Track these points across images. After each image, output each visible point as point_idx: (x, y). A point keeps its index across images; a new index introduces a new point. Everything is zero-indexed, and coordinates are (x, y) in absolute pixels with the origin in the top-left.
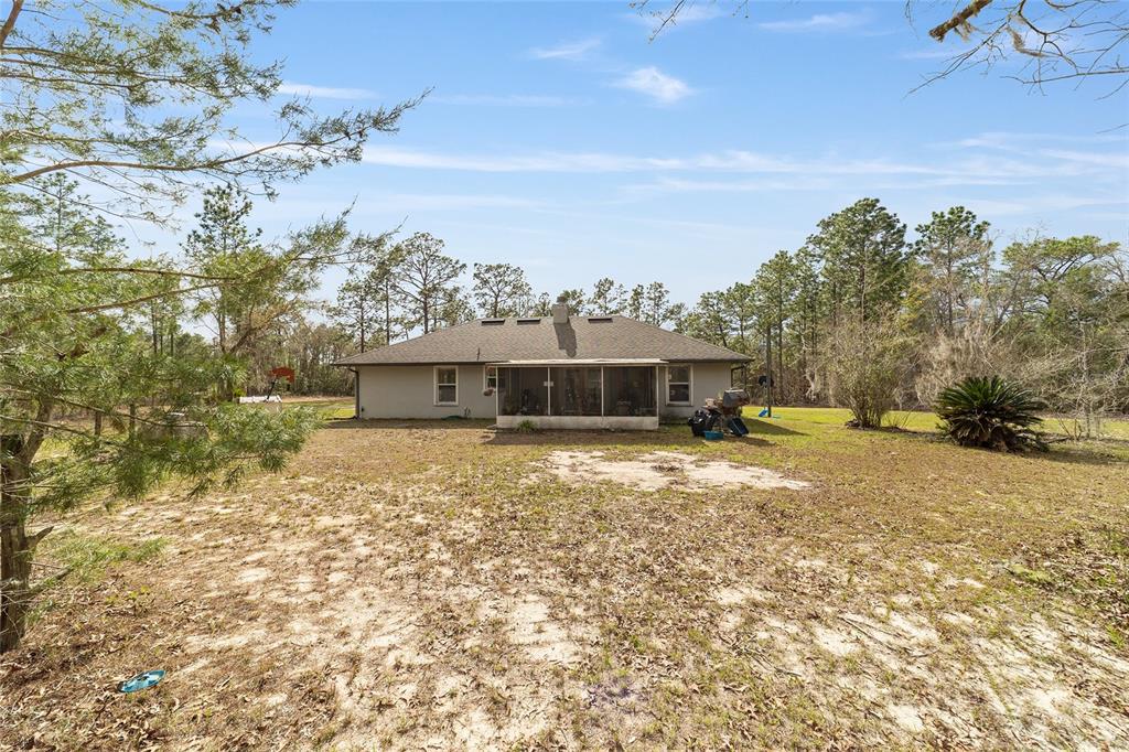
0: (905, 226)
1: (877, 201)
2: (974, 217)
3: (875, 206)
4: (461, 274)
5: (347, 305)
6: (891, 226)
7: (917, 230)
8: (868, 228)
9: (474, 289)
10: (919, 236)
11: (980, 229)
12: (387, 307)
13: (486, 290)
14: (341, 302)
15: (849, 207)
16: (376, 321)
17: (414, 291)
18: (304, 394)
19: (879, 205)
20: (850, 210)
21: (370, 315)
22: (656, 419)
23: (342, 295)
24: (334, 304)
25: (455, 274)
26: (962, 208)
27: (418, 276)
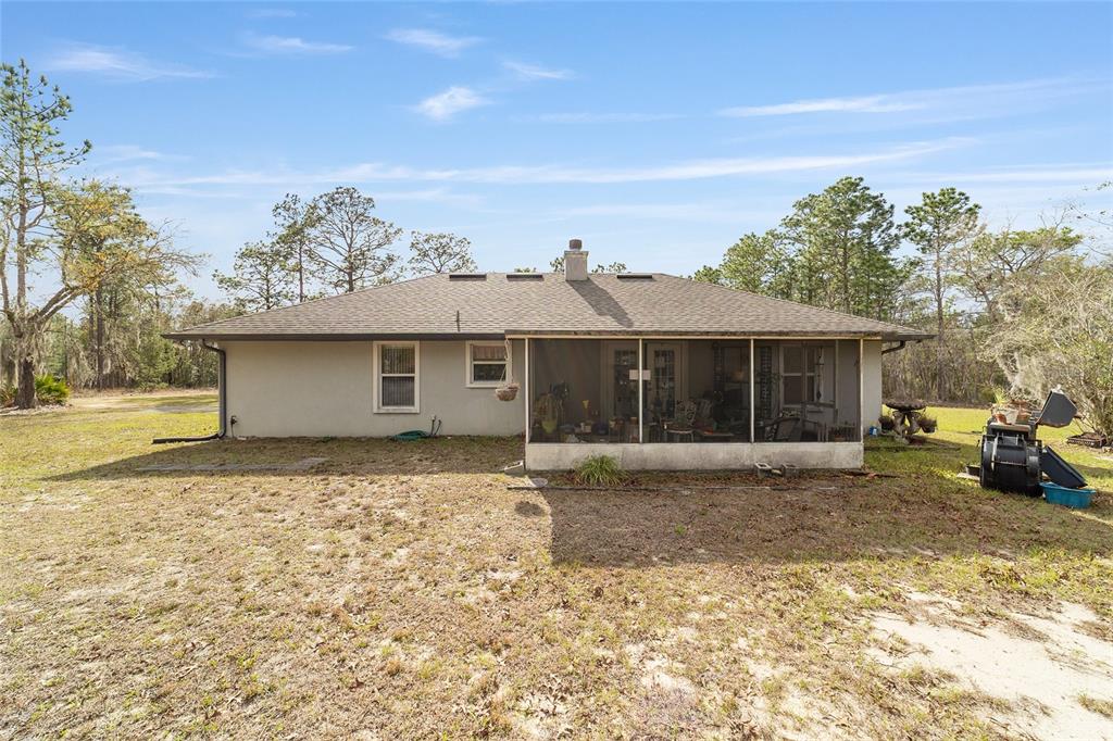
0: (892, 207)
1: (861, 179)
2: (967, 198)
3: (858, 185)
4: (395, 242)
5: (248, 276)
6: (878, 205)
7: (907, 211)
8: (854, 208)
9: (410, 262)
10: (908, 217)
11: (972, 212)
12: (301, 280)
13: (424, 264)
14: (240, 272)
15: (831, 185)
16: (286, 296)
17: (337, 259)
18: (189, 386)
19: (863, 184)
20: (833, 188)
21: (278, 289)
22: (858, 446)
23: (239, 263)
24: (230, 273)
25: (387, 239)
26: (953, 189)
27: (340, 241)
